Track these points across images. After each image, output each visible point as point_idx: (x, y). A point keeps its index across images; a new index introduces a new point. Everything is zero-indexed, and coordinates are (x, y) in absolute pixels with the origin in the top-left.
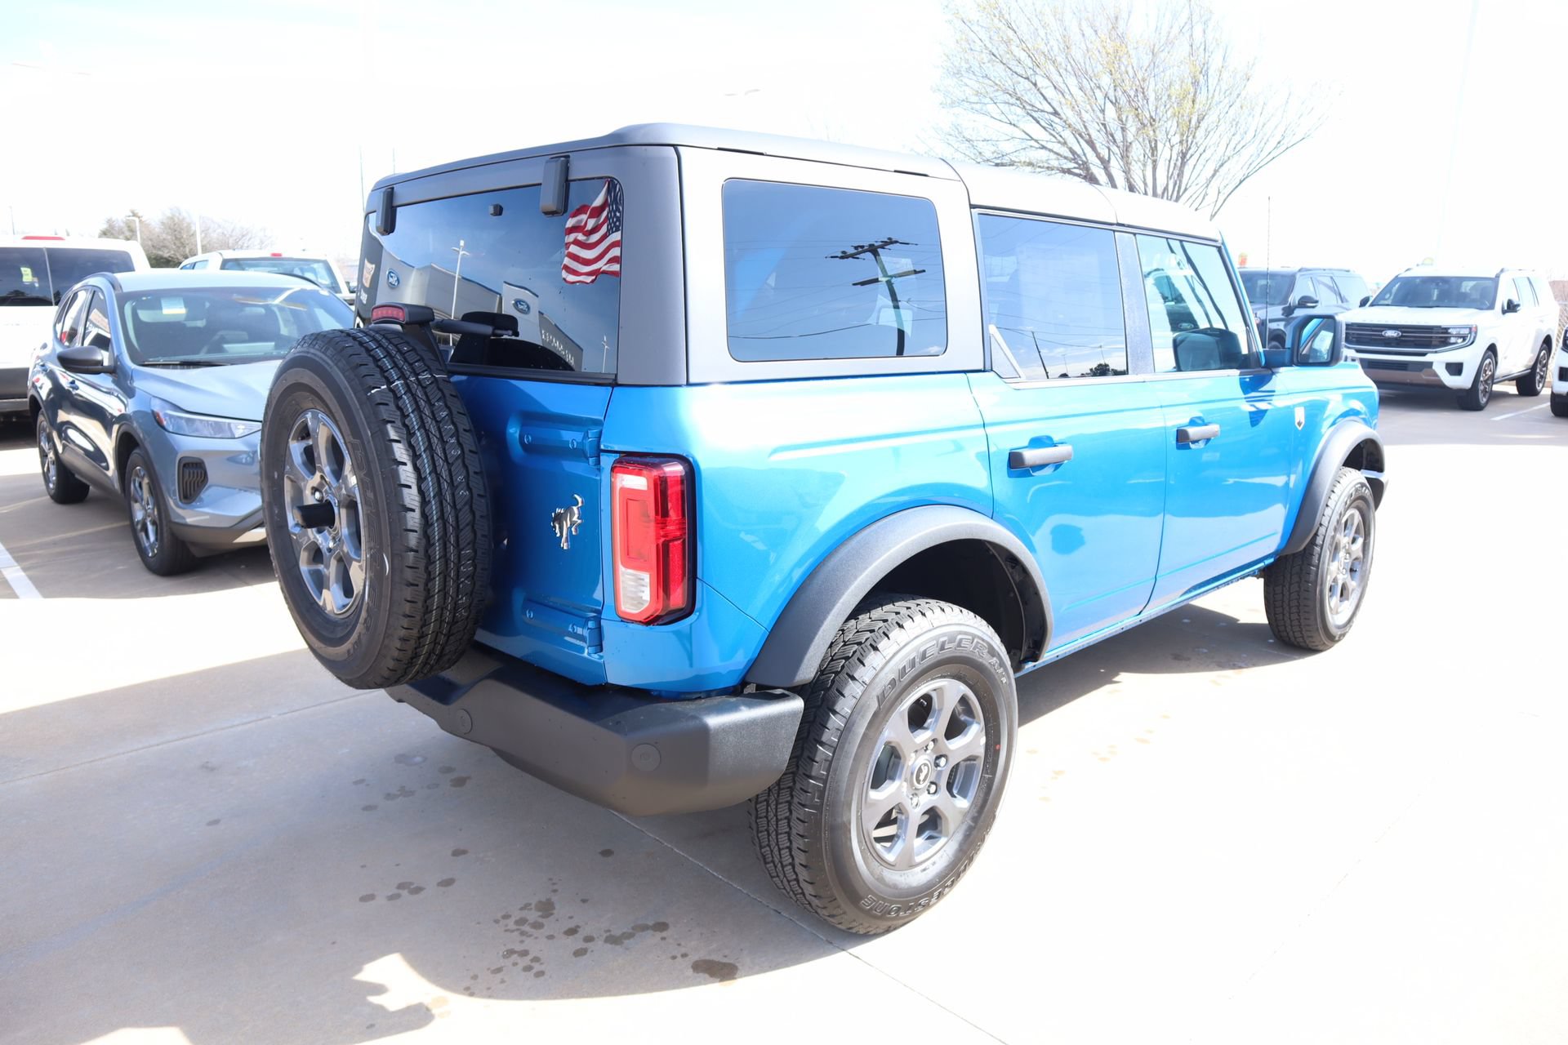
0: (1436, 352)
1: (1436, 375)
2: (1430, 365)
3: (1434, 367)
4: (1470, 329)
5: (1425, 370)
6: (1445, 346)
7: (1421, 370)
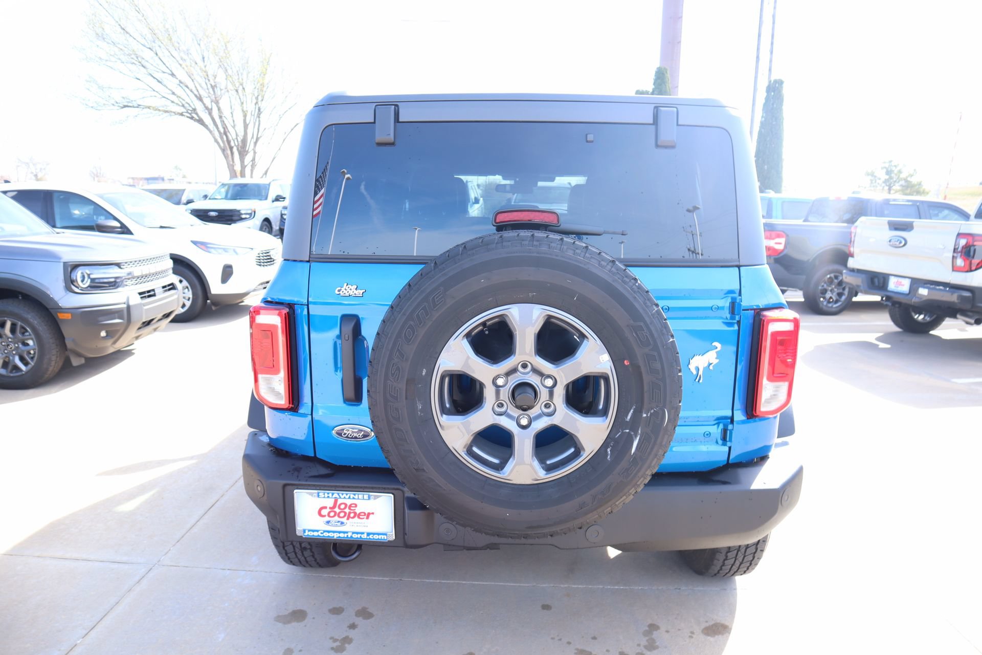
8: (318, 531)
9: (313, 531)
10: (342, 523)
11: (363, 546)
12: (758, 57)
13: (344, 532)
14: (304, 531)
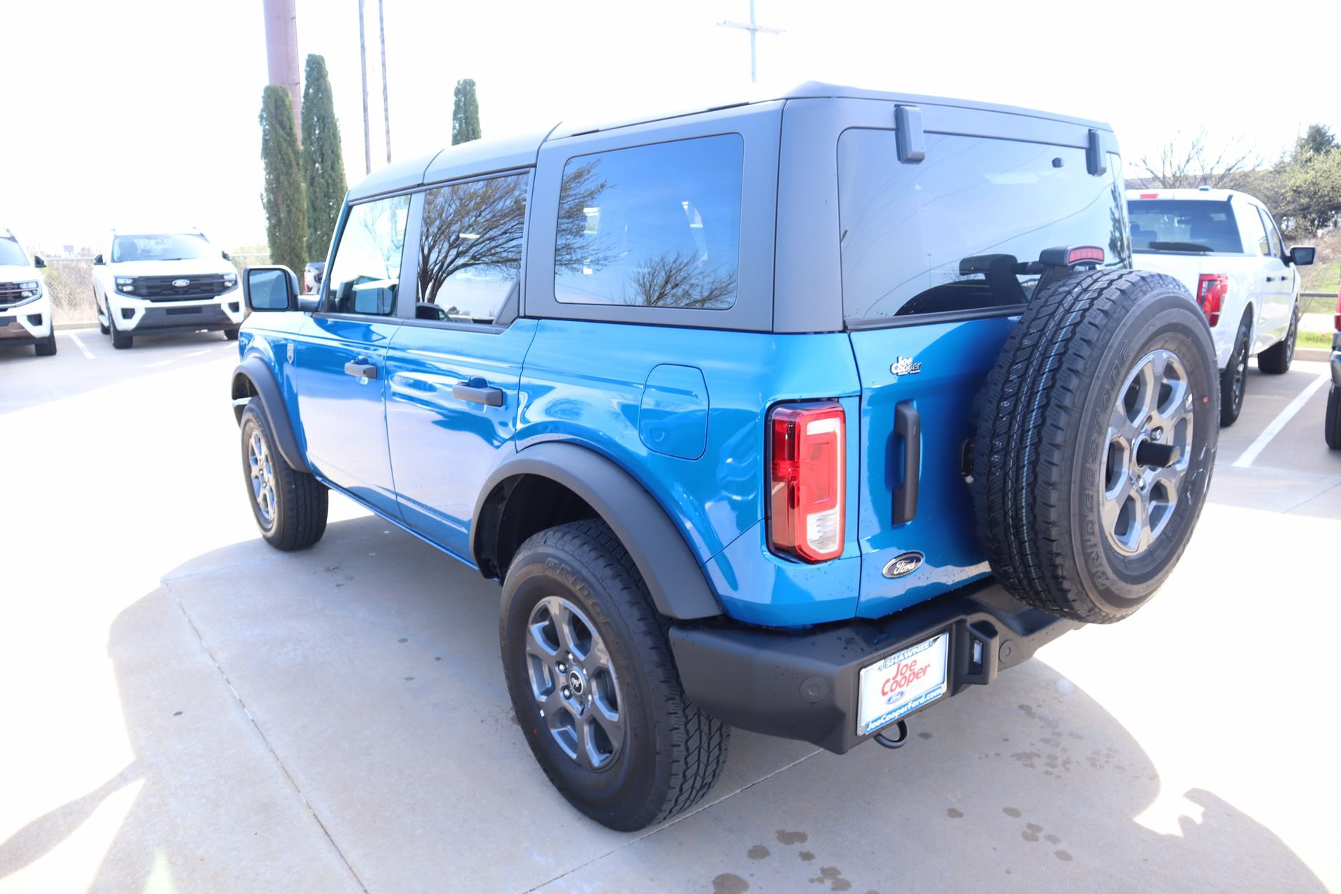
0: (15, 307)
1: (22, 327)
2: (14, 319)
3: (19, 320)
4: (37, 283)
5: (10, 324)
6: (20, 301)
7: (7, 325)
8: (880, 718)
9: (876, 721)
10: (902, 693)
11: (905, 721)
12: (363, 47)
13: (904, 706)
14: (867, 725)
